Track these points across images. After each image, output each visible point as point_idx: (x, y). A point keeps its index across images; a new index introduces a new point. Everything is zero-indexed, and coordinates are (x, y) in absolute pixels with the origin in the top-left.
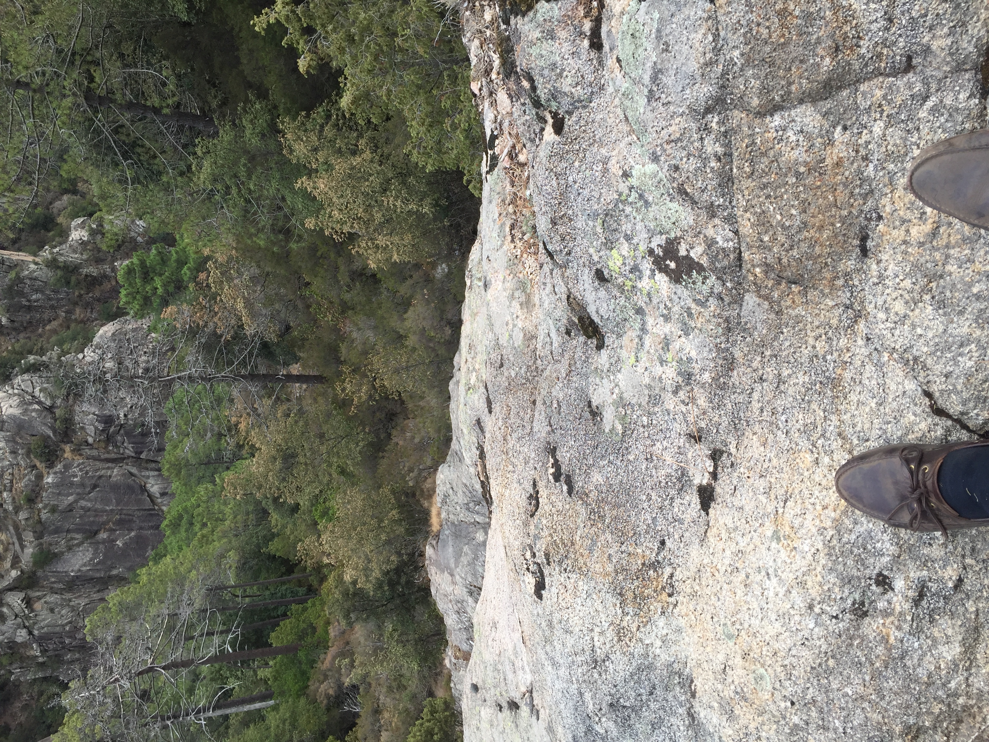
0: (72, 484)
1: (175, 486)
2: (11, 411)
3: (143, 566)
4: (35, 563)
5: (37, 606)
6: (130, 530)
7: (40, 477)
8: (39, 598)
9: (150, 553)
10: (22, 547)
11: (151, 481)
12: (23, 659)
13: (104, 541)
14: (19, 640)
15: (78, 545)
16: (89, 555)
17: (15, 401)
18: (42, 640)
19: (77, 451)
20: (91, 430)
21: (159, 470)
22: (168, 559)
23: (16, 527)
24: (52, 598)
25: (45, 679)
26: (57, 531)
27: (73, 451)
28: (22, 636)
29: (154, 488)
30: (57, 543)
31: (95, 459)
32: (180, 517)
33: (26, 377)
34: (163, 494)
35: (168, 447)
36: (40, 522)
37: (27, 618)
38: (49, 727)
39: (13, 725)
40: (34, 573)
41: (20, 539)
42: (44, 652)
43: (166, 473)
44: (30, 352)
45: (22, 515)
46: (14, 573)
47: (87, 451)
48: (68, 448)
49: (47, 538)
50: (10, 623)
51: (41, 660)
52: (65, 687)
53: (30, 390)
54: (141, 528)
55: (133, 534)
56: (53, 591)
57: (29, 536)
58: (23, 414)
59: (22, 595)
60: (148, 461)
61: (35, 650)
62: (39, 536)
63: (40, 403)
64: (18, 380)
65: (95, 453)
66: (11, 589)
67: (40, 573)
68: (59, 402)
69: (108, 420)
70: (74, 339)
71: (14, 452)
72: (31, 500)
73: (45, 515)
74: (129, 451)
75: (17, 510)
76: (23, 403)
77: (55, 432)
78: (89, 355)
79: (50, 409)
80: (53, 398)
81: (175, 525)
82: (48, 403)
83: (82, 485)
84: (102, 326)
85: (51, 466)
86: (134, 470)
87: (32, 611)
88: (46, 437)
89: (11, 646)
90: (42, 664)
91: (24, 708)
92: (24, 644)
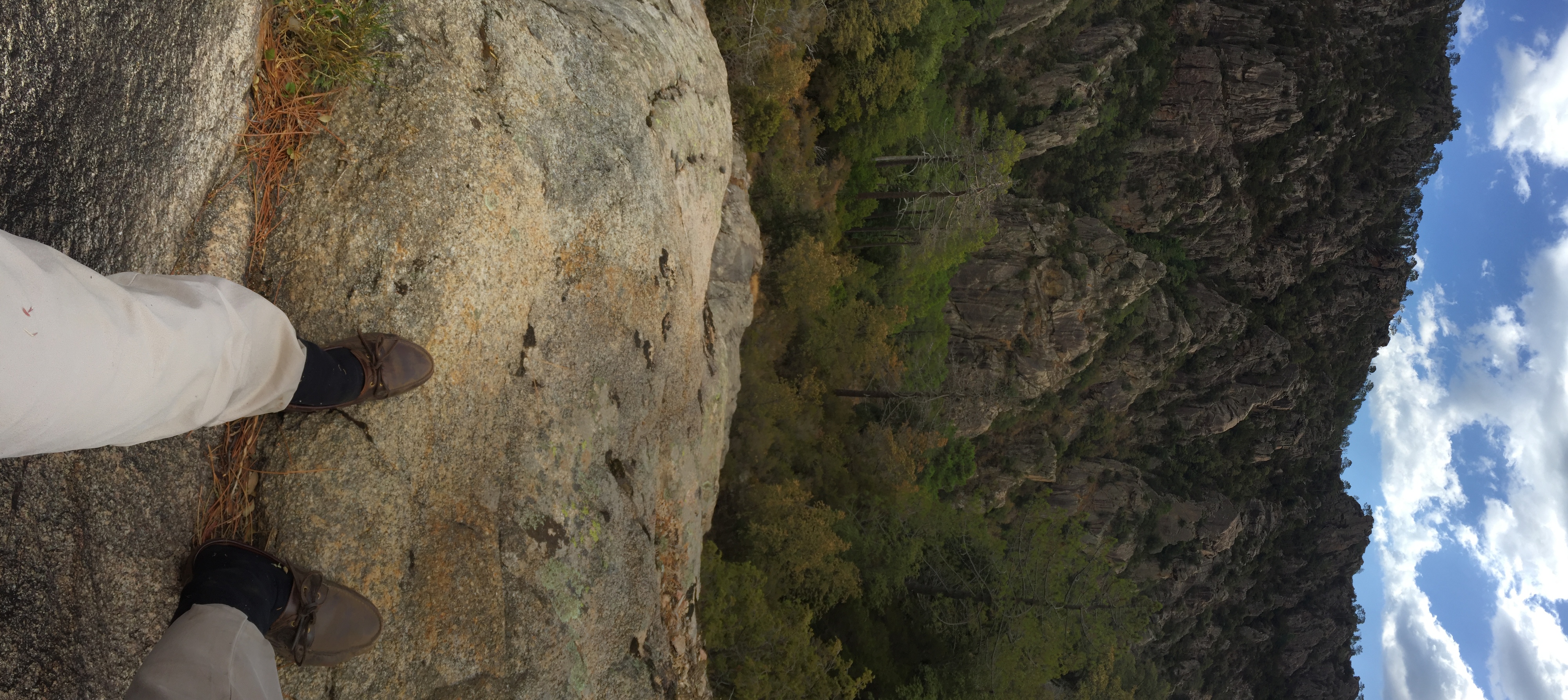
0: (1006, 323)
1: (941, 317)
2: (1042, 373)
3: (962, 264)
4: (1028, 273)
5: (1027, 245)
6: (970, 289)
7: (1025, 329)
8: (1026, 250)
9: (959, 273)
10: (1036, 284)
11: (957, 321)
12: (1036, 212)
13: (987, 283)
14: (1038, 225)
15: (1001, 283)
16: (996, 274)
17: (1039, 380)
18: (1025, 223)
19: (1003, 345)
20: (995, 359)
21: (951, 329)
22: (946, 267)
23: (1039, 297)
24: (1019, 249)
25: (1024, 197)
26: (1016, 293)
27: (1005, 345)
28: (1037, 227)
29: (955, 317)
30: (1015, 284)
31: (992, 338)
32: (938, 295)
33: (1033, 396)
34: (949, 312)
35: (946, 344)
36: (1026, 300)
37: (1033, 238)
39: (1042, 171)
40: (1029, 266)
41: (1037, 289)
42: (1024, 215)
43: (947, 326)
44: (1031, 413)
45: (1035, 305)
46: (1040, 268)
47: (997, 344)
48: (1009, 348)
49: (1022, 288)
50: (1043, 236)
51: (1026, 210)
52: (1010, 191)
53: (1031, 387)
54: (964, 289)
55: (969, 286)
56: (1017, 253)
57: (1032, 291)
58: (1034, 372)
59: (1036, 253)
60: (958, 335)
61: (1029, 216)
62: (1026, 290)
63: (1025, 378)
64: (1038, 394)
65: (992, 343)
67: (1026, 266)
68: (1014, 379)
69: (984, 365)
70: (1004, 421)
71: (1040, 346)
72: (1030, 314)
73: (1022, 304)
74: (970, 343)
75: (1038, 309)
76: (1035, 378)
77: (1016, 358)
78: (995, 411)
79: (1019, 374)
80: (1017, 382)
81: (942, 289)
82: (1020, 378)
83: (1000, 322)
84: (987, 431)
85: (1019, 336)
86: (968, 329)
87: (1030, 242)
88: (1021, 355)
89: (1042, 222)
90: (1025, 206)
91: (1035, 181)
92: (1035, 221)
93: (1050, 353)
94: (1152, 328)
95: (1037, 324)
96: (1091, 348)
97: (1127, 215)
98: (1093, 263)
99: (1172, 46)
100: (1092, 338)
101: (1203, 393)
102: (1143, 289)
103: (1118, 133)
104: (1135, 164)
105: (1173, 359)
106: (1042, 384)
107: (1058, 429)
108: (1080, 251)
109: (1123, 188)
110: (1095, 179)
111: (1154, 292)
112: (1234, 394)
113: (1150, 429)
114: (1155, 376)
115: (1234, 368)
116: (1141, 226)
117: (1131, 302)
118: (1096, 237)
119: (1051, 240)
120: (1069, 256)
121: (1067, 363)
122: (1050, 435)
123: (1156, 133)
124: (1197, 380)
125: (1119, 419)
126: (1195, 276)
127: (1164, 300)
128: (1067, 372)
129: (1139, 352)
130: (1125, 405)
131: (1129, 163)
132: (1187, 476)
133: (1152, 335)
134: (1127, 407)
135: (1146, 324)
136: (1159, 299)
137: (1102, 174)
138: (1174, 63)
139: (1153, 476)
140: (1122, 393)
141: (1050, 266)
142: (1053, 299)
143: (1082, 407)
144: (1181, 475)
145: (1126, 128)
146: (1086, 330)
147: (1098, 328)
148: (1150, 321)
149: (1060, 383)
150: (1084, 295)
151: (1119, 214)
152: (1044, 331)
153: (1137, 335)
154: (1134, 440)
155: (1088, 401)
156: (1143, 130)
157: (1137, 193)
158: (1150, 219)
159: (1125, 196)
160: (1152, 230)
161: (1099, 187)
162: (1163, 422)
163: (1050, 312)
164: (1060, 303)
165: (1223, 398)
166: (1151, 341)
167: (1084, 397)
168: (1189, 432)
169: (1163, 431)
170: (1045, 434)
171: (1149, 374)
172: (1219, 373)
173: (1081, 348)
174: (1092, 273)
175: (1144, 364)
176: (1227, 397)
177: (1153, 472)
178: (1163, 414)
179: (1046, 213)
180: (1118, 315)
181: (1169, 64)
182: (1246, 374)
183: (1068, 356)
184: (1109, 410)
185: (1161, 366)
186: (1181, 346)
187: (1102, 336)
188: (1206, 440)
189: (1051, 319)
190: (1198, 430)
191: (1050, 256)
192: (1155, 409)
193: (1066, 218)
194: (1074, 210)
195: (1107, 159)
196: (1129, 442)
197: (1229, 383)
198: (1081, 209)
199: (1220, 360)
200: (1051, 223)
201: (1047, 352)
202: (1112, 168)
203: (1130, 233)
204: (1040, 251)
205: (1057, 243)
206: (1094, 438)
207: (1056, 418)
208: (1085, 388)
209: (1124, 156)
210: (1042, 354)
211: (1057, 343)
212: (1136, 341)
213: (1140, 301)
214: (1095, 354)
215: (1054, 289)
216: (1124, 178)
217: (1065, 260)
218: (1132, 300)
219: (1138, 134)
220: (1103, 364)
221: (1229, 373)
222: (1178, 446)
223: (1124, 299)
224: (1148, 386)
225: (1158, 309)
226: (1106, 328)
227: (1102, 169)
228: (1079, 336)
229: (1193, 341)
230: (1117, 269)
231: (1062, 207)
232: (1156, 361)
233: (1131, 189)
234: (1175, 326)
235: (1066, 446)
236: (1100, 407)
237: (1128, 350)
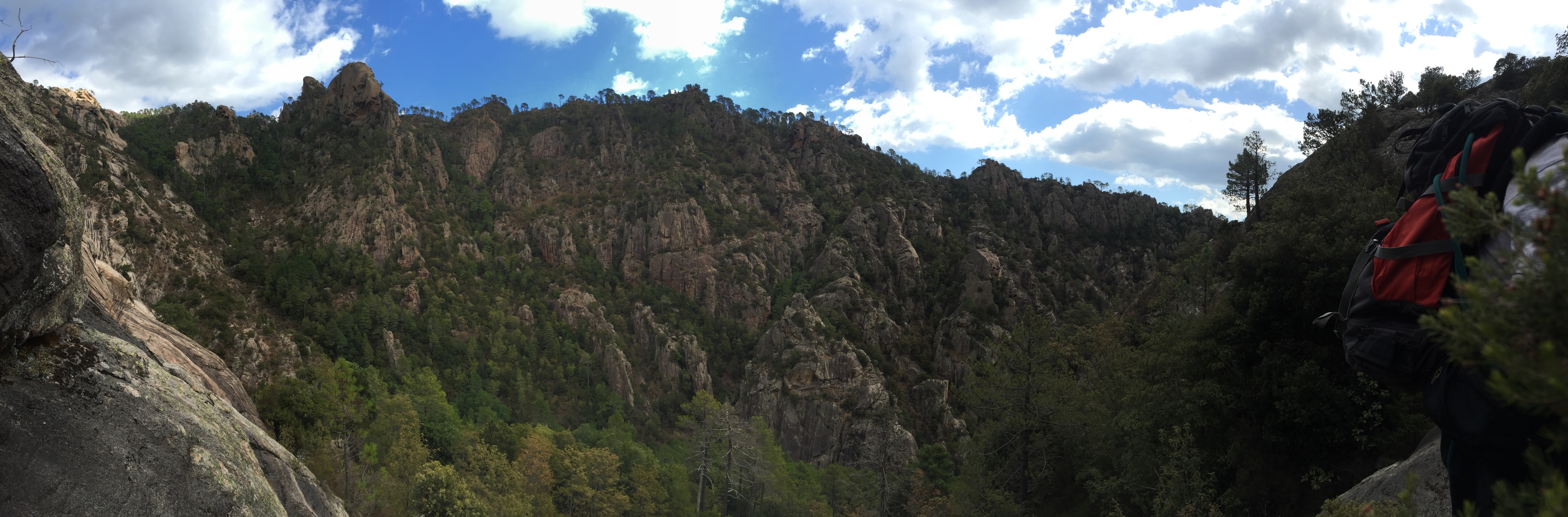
0: (831, 416)
1: (823, 471)
2: (871, 389)
3: (783, 448)
4: (793, 396)
5: (773, 395)
6: (802, 443)
7: (836, 401)
8: (776, 396)
9: (789, 452)
10: (802, 391)
11: (827, 457)
12: (750, 386)
13: (798, 429)
14: (759, 385)
15: (798, 417)
16: (792, 421)
17: (876, 391)
18: (757, 395)
19: (848, 419)
20: (858, 427)
21: (833, 462)
22: (784, 463)
23: (812, 389)
24: (775, 402)
25: (739, 395)
26: (807, 407)
27: (848, 417)
28: (760, 386)
29: (823, 458)
30: (801, 406)
31: (843, 429)
32: (804, 472)
33: (887, 397)
34: (819, 463)
35: (845, 468)
36: (814, 399)
37: (768, 390)
38: (718, 394)
39: (723, 378)
40: (788, 395)
41: (806, 390)
42: (751, 395)
43: (831, 466)
44: (899, 399)
45: (818, 392)
46: (790, 386)
47: (847, 424)
48: (850, 415)
49: (805, 402)
50: (768, 382)
51: (748, 394)
52: (733, 404)
53: (881, 398)
54: (802, 449)
55: (799, 444)
56: (778, 403)
57: (807, 394)
58: (870, 396)
59: (779, 388)
60: (838, 456)
61: (753, 392)
62: (806, 398)
63: (874, 402)
64: (886, 393)
65: (846, 428)
66: (784, 384)
67: (788, 397)
68: (874, 412)
69: (862, 436)
70: (906, 420)
71: (850, 390)
72: (824, 396)
73: (817, 402)
74: (845, 446)
75: (821, 390)
76: (874, 395)
77: (859, 409)
78: (897, 427)
79: (870, 407)
80: (877, 409)
81: (800, 469)
82: (874, 407)
83: (830, 421)
84: (913, 435)
85: (841, 406)
86: (834, 448)
87: (771, 392)
88: (856, 405)
89: (757, 382)
90: (746, 394)
91: (728, 384)
92: (756, 387)
93: (855, 382)
94: (841, 305)
95: (833, 391)
96: (853, 351)
97: (757, 319)
98: (790, 346)
99: (648, 284)
100: (846, 350)
101: (890, 271)
102: (811, 310)
103: (702, 322)
104: (722, 311)
105: (864, 291)
106: (878, 389)
107: (911, 378)
108: (781, 354)
109: (739, 321)
110: (731, 340)
111: (814, 303)
112: (892, 249)
113: (914, 310)
114: (876, 304)
115: (873, 248)
116: (766, 309)
117: (820, 320)
118: (771, 342)
119: (771, 376)
120: (784, 363)
121: (863, 369)
122: (916, 384)
123: (703, 296)
124: (880, 275)
125: (906, 332)
126: (804, 273)
127: (820, 296)
128: (870, 370)
129: (858, 316)
130: (896, 328)
131: (722, 316)
132: (948, 285)
133: (845, 305)
134: (898, 327)
135: (837, 309)
136: (820, 299)
137: (728, 335)
138: (659, 283)
139: (947, 309)
140: (887, 329)
141: (790, 378)
142: (815, 378)
143: (896, 359)
144: (948, 289)
145: (698, 317)
146: (840, 354)
147: (839, 345)
148: (836, 306)
149: (878, 375)
150: (813, 354)
151: (757, 325)
152: (838, 386)
153: (846, 316)
154: (921, 322)
155: (892, 355)
156: (700, 305)
157: (743, 312)
158: (762, 303)
159: (744, 320)
160: (769, 302)
161: (737, 338)
162: (910, 301)
163: (824, 381)
164: (818, 373)
165: (894, 257)
166: (851, 306)
167: (889, 358)
168: (917, 282)
169: (916, 301)
170: (915, 387)
171: (875, 309)
172: (876, 258)
173: (853, 358)
174: (797, 347)
175: (867, 312)
176: (894, 254)
177: (944, 309)
178: (904, 300)
179: (751, 378)
180: (829, 329)
181: (659, 286)
182: (878, 240)
183: (859, 368)
184: (899, 339)
185: (870, 300)
186: (855, 285)
187: (845, 342)
188: (924, 270)
189: (830, 381)
190: (917, 275)
191: (782, 377)
192: (900, 306)
193: (755, 363)
194: (751, 357)
195: (718, 331)
196: (922, 326)
197: (883, 252)
198: (751, 352)
199: (866, 257)
200: (759, 374)
201: (854, 384)
202: (725, 328)
203: (770, 317)
204: (778, 385)
205: (773, 371)
206: (919, 351)
207: (904, 380)
208: (883, 356)
209: (717, 318)
210: (856, 388)
211: (848, 376)
212: (850, 317)
213: (820, 313)
214: (858, 347)
215: (807, 376)
216: (732, 320)
217: (786, 367)
218: (819, 319)
219: (703, 308)
220: (865, 342)
221: (876, 251)
222: (927, 291)
223: (818, 324)
224: (883, 310)
225: (827, 300)
226: (839, 339)
227: (725, 335)
228: (844, 359)
229: (852, 276)
230: (796, 328)
231: (749, 366)
232: (865, 304)
233: (740, 316)
234: (841, 288)
235: (924, 372)
236: (896, 346)
237: (856, 324)
